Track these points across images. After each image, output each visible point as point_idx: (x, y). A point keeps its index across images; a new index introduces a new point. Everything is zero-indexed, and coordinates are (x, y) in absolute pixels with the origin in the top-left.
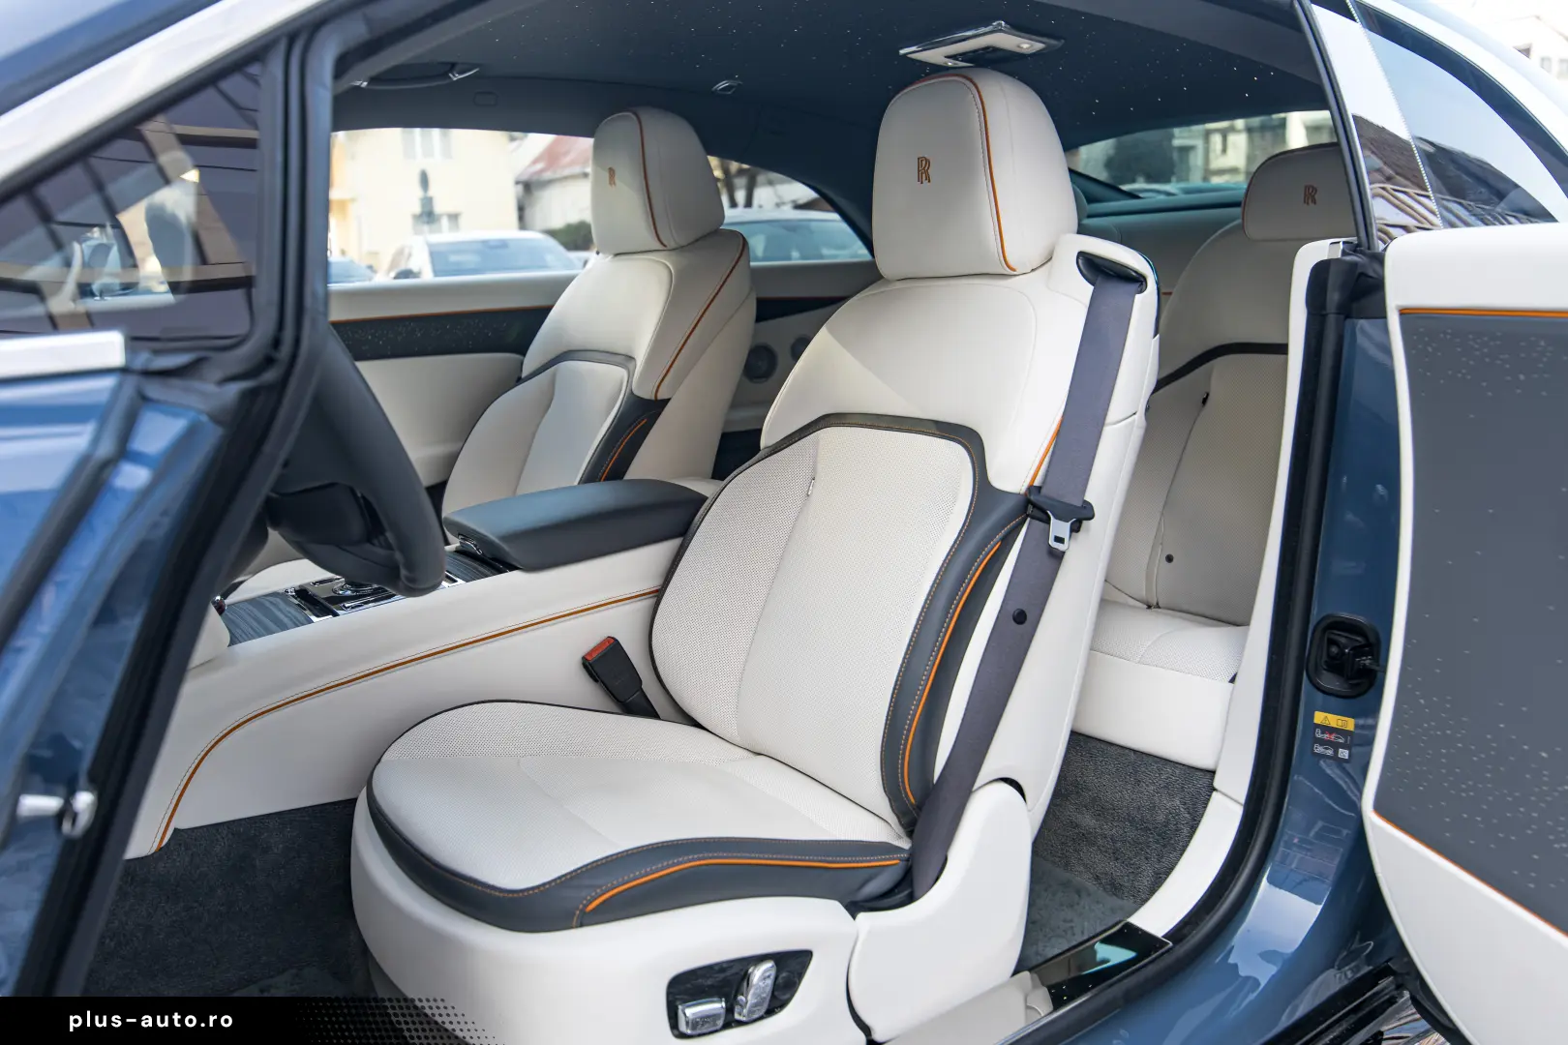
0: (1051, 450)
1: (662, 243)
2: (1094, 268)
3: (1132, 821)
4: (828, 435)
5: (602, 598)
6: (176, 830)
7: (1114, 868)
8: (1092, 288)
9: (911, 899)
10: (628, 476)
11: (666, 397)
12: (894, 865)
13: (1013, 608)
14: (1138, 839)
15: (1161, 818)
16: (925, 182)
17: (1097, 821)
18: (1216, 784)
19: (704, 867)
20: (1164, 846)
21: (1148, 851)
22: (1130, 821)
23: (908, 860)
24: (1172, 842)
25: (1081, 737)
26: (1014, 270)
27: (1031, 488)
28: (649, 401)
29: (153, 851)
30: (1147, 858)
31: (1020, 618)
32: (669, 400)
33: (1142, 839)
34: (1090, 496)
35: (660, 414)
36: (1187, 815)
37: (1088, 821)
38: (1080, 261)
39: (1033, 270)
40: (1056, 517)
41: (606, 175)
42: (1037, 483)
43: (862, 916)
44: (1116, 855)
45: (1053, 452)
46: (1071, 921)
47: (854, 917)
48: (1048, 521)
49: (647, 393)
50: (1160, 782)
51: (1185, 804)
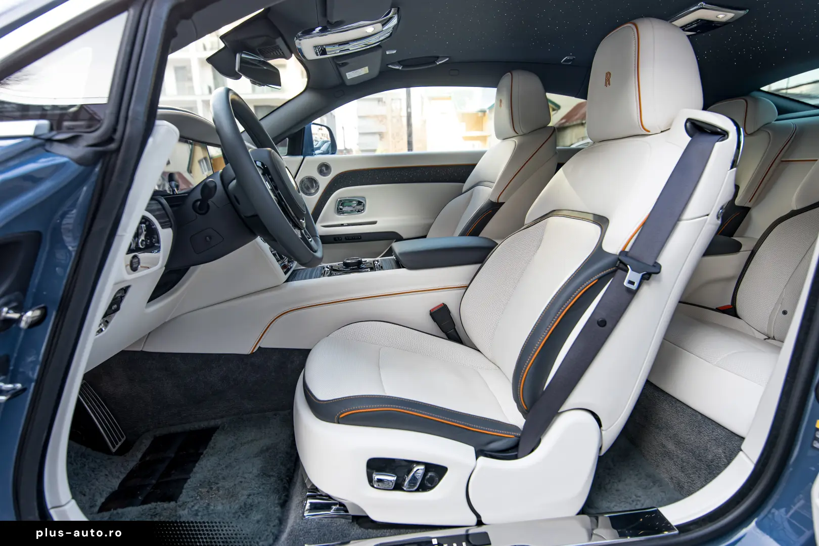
0: (639, 231)
1: (516, 133)
2: (696, 128)
3: (694, 453)
4: (552, 220)
5: (442, 286)
6: (260, 347)
7: (681, 476)
8: (690, 139)
9: (516, 457)
10: (480, 236)
11: (503, 201)
12: (511, 437)
13: (598, 318)
14: (695, 464)
15: (710, 457)
16: (608, 85)
17: (675, 447)
18: (743, 447)
19: (397, 412)
20: (709, 473)
21: (700, 473)
22: (692, 453)
23: (519, 437)
24: (714, 472)
25: (674, 400)
26: (649, 132)
27: (623, 252)
28: (495, 203)
29: (250, 353)
30: (699, 477)
31: (602, 323)
32: (504, 203)
33: (698, 466)
34: (661, 261)
35: (499, 209)
36: (725, 460)
37: (671, 446)
38: (688, 124)
39: (662, 132)
40: (633, 270)
41: (499, 102)
42: (627, 249)
43: (481, 458)
44: (683, 469)
45: (640, 232)
46: (640, 497)
47: (477, 458)
48: (627, 271)
49: (494, 200)
50: (712, 436)
51: (725, 453)
